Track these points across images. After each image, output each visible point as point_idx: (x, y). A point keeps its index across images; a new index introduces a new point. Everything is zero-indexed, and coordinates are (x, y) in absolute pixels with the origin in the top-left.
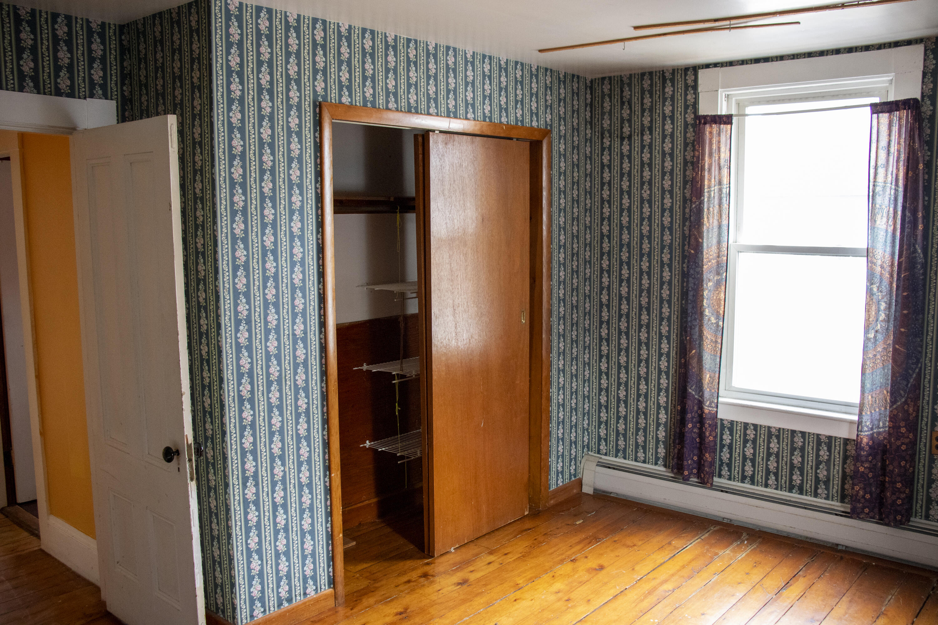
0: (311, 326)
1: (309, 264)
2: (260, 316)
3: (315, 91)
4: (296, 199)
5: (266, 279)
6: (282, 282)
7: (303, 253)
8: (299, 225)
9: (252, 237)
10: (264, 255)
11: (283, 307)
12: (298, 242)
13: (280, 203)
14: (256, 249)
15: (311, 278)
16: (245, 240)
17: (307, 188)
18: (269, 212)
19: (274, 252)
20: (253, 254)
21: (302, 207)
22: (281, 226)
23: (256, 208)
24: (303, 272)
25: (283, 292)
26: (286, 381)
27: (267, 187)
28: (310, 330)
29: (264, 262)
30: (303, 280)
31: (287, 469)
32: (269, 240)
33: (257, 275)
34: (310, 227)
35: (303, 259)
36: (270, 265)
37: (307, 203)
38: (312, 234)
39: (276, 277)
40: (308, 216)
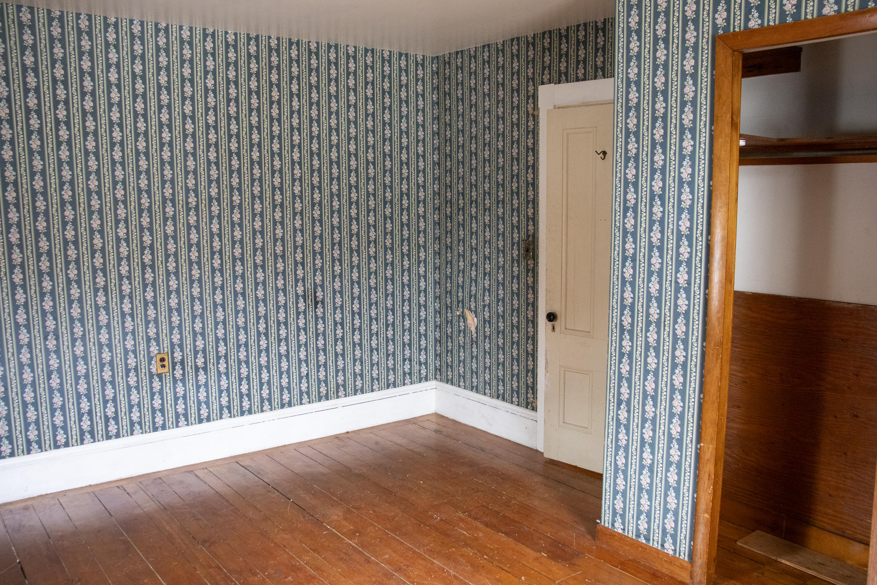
0: (695, 278)
1: (698, 212)
2: (644, 256)
3: (715, 25)
4: (688, 144)
5: (652, 223)
6: (668, 227)
7: (693, 200)
8: (689, 171)
9: (642, 181)
10: (652, 199)
11: (667, 253)
12: (686, 189)
13: (670, 148)
14: (645, 193)
15: (700, 227)
16: (635, 185)
17: (700, 131)
18: (659, 158)
19: (662, 197)
20: (642, 198)
21: (693, 152)
22: (670, 172)
23: (647, 155)
24: (691, 220)
25: (668, 238)
26: (665, 326)
27: (659, 133)
28: (695, 282)
29: (652, 206)
30: (691, 229)
31: (658, 413)
32: (657, 185)
33: (644, 218)
34: (702, 173)
35: (692, 206)
36: (657, 209)
37: (700, 147)
38: (703, 180)
39: (662, 222)
40: (699, 161)
